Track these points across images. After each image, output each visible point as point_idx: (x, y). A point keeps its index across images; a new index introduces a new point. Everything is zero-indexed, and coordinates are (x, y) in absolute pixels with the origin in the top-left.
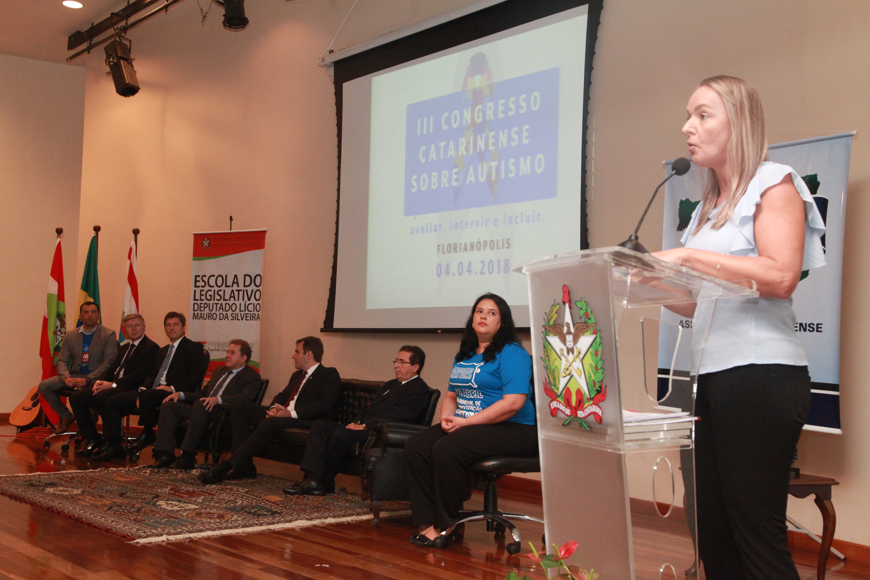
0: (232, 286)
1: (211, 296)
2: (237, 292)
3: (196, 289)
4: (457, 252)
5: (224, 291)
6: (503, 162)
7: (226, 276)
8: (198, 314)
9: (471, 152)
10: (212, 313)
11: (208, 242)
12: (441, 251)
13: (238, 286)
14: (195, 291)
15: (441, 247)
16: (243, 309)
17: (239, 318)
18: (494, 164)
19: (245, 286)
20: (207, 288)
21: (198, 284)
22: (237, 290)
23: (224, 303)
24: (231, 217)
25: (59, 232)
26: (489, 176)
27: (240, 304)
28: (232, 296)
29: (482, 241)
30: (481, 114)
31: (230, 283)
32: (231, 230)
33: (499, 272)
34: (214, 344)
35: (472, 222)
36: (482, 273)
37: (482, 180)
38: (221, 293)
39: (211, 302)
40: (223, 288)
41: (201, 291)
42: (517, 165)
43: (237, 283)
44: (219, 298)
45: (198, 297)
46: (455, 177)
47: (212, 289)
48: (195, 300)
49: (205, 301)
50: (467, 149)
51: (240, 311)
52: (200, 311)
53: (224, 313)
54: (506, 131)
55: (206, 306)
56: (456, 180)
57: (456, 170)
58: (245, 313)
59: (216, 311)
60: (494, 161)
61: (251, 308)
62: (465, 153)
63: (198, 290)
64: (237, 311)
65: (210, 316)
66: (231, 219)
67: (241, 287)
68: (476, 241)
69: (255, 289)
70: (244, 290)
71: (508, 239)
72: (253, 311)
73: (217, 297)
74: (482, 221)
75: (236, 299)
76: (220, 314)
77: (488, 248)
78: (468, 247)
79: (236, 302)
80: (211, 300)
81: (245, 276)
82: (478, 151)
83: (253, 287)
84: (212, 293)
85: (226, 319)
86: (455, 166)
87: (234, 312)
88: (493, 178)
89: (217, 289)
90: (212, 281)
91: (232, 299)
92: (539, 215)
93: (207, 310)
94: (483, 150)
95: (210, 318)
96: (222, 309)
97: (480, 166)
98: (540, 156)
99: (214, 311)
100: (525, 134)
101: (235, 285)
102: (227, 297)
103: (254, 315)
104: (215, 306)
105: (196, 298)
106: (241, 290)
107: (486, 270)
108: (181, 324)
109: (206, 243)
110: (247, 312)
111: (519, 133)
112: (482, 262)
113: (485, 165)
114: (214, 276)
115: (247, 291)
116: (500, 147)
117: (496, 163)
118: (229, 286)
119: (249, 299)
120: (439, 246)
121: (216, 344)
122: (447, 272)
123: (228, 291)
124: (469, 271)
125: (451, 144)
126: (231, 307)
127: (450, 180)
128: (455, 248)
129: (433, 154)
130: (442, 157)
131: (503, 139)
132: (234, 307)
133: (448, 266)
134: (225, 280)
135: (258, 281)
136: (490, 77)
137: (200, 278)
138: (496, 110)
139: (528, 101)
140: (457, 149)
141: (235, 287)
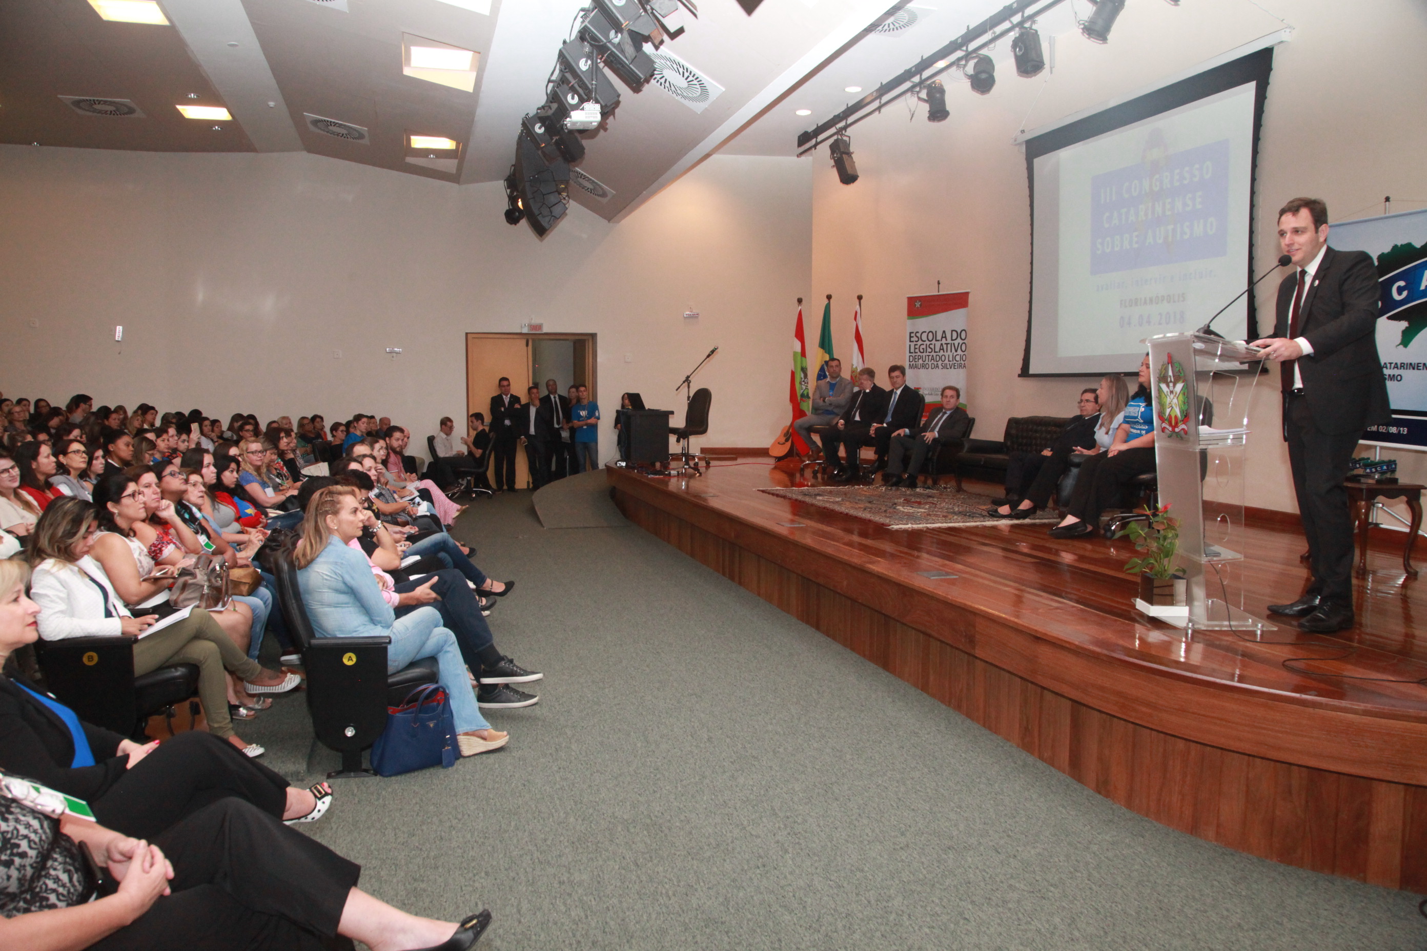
0: (941, 340)
1: (923, 349)
3: (911, 343)
4: (1137, 306)
5: (935, 344)
6: (1179, 225)
7: (936, 332)
9: (1150, 217)
10: (925, 363)
11: (920, 303)
12: (1123, 305)
13: (946, 340)
14: (910, 345)
15: (1123, 302)
16: (951, 359)
17: (948, 367)
18: (1170, 227)
19: (952, 340)
20: (920, 342)
21: (912, 339)
22: (945, 344)
23: (935, 354)
24: (938, 281)
25: (800, 301)
26: (1166, 238)
27: (949, 355)
28: (942, 349)
29: (1160, 295)
30: (1158, 183)
31: (939, 337)
32: (939, 292)
33: (1175, 322)
35: (1151, 279)
37: (1160, 241)
38: (932, 346)
39: (924, 354)
40: (934, 342)
41: (915, 345)
42: (1191, 227)
43: (945, 337)
44: (930, 350)
45: (912, 350)
46: (1135, 240)
47: (925, 343)
48: (910, 353)
49: (919, 354)
50: (1146, 215)
51: (949, 361)
52: (915, 362)
53: (935, 363)
54: (1181, 197)
55: (920, 357)
56: (1137, 243)
57: (1136, 233)
59: (929, 361)
60: (1171, 225)
61: (958, 358)
62: (1144, 218)
63: (913, 344)
64: (947, 361)
65: (923, 366)
66: (939, 283)
67: (949, 341)
68: (1155, 296)
69: (961, 342)
70: (951, 343)
71: (1183, 294)
72: (959, 361)
73: (929, 350)
74: (1160, 277)
75: (945, 351)
76: (932, 364)
77: (1165, 302)
78: (1148, 301)
79: (945, 354)
80: (923, 352)
81: (952, 331)
82: (1156, 216)
83: (959, 340)
84: (924, 347)
85: (937, 368)
86: (1136, 230)
87: (944, 363)
88: (1170, 240)
89: (928, 343)
90: (924, 337)
91: (942, 351)
92: (1211, 271)
93: (921, 361)
94: (1160, 215)
95: (923, 368)
96: (934, 359)
97: (1158, 229)
98: (1212, 219)
99: (927, 362)
100: (1199, 200)
101: (944, 339)
102: (937, 350)
103: (961, 365)
104: (927, 357)
106: (949, 344)
108: (901, 375)
109: (918, 304)
110: (954, 362)
111: (1193, 199)
112: (1160, 314)
113: (1162, 228)
114: (925, 332)
115: (954, 344)
116: (1176, 212)
117: (1172, 227)
118: (939, 340)
119: (956, 351)
120: (1121, 301)
121: (930, 390)
122: (1129, 324)
123: (938, 344)
124: (1149, 322)
125: (1132, 210)
126: (940, 358)
127: (1131, 242)
128: (1136, 302)
129: (1115, 221)
130: (1123, 220)
131: (1178, 204)
132: (943, 358)
133: (1129, 319)
134: (935, 335)
135: (963, 335)
136: (1166, 149)
137: (914, 335)
138: (1172, 181)
139: (1201, 170)
140: (1137, 215)
141: (944, 341)
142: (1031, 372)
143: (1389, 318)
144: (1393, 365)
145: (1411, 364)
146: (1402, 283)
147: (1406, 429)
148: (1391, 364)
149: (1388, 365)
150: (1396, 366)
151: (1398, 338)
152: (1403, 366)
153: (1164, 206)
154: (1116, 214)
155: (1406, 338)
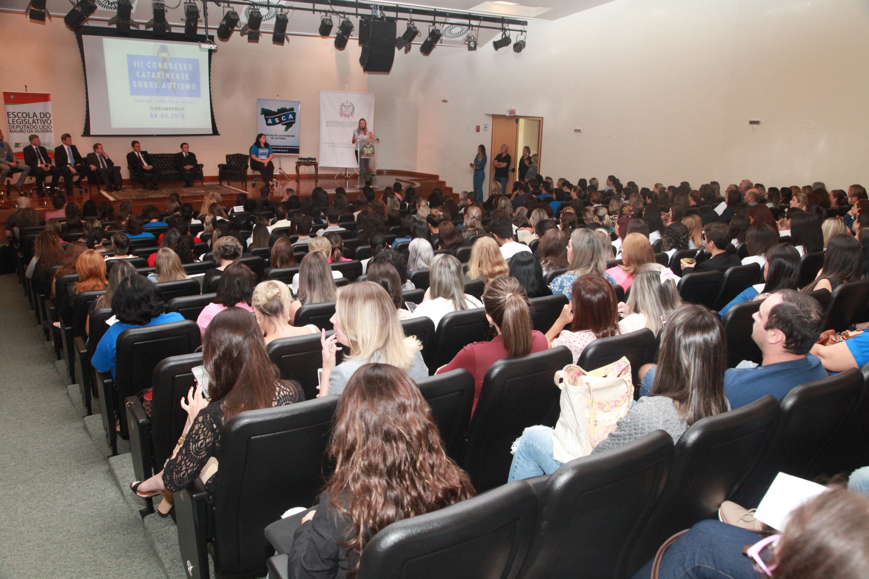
0: (33, 118)
2: (37, 120)
3: (9, 118)
6: (178, 84)
7: (29, 113)
9: (163, 77)
11: (14, 96)
12: (152, 109)
13: (37, 118)
14: (9, 120)
16: (41, 127)
19: (41, 118)
20: (17, 118)
21: (10, 116)
23: (29, 125)
26: (172, 87)
28: (34, 122)
29: (171, 107)
30: (167, 66)
31: (31, 115)
32: (26, 92)
33: (180, 117)
35: (166, 101)
36: (172, 117)
37: (170, 88)
38: (27, 121)
39: (21, 125)
40: (27, 118)
41: (13, 120)
42: (184, 85)
43: (36, 116)
44: (26, 123)
45: (11, 122)
46: (156, 85)
47: (21, 119)
48: (9, 124)
49: (17, 124)
50: (161, 76)
52: (14, 129)
53: (30, 130)
54: (179, 74)
55: (18, 126)
57: (157, 83)
61: (46, 127)
62: (160, 78)
63: (11, 120)
64: (38, 129)
65: (21, 131)
66: (26, 87)
67: (39, 118)
68: (169, 107)
69: (47, 119)
71: (183, 108)
73: (24, 122)
74: (171, 101)
75: (37, 123)
76: (27, 130)
78: (165, 109)
79: (37, 125)
81: (40, 113)
82: (167, 78)
83: (45, 118)
84: (21, 121)
86: (156, 81)
87: (36, 129)
88: (175, 88)
89: (23, 119)
90: (20, 115)
92: (195, 102)
93: (19, 129)
94: (169, 78)
96: (28, 128)
97: (168, 83)
98: (194, 84)
99: (24, 129)
100: (187, 77)
103: (48, 131)
104: (24, 127)
106: (39, 120)
107: (174, 116)
109: (12, 97)
110: (44, 129)
111: (185, 76)
112: (172, 114)
113: (170, 84)
114: (20, 113)
115: (42, 120)
116: (177, 79)
118: (31, 118)
119: (44, 124)
120: (151, 107)
122: (156, 116)
123: (31, 121)
124: (167, 116)
125: (153, 74)
126: (34, 127)
127: (154, 85)
128: (159, 109)
129: (144, 75)
130: (149, 76)
131: (178, 76)
132: (36, 127)
133: (156, 114)
134: (28, 115)
135: (48, 115)
136: (170, 55)
137: (11, 114)
138: (173, 66)
139: (187, 66)
140: (156, 76)
141: (35, 118)
142: (92, 133)
143: (281, 124)
146: (284, 117)
147: (287, 150)
149: (282, 136)
150: (284, 136)
151: (284, 129)
152: (286, 136)
153: (170, 75)
154: (143, 73)
155: (286, 129)
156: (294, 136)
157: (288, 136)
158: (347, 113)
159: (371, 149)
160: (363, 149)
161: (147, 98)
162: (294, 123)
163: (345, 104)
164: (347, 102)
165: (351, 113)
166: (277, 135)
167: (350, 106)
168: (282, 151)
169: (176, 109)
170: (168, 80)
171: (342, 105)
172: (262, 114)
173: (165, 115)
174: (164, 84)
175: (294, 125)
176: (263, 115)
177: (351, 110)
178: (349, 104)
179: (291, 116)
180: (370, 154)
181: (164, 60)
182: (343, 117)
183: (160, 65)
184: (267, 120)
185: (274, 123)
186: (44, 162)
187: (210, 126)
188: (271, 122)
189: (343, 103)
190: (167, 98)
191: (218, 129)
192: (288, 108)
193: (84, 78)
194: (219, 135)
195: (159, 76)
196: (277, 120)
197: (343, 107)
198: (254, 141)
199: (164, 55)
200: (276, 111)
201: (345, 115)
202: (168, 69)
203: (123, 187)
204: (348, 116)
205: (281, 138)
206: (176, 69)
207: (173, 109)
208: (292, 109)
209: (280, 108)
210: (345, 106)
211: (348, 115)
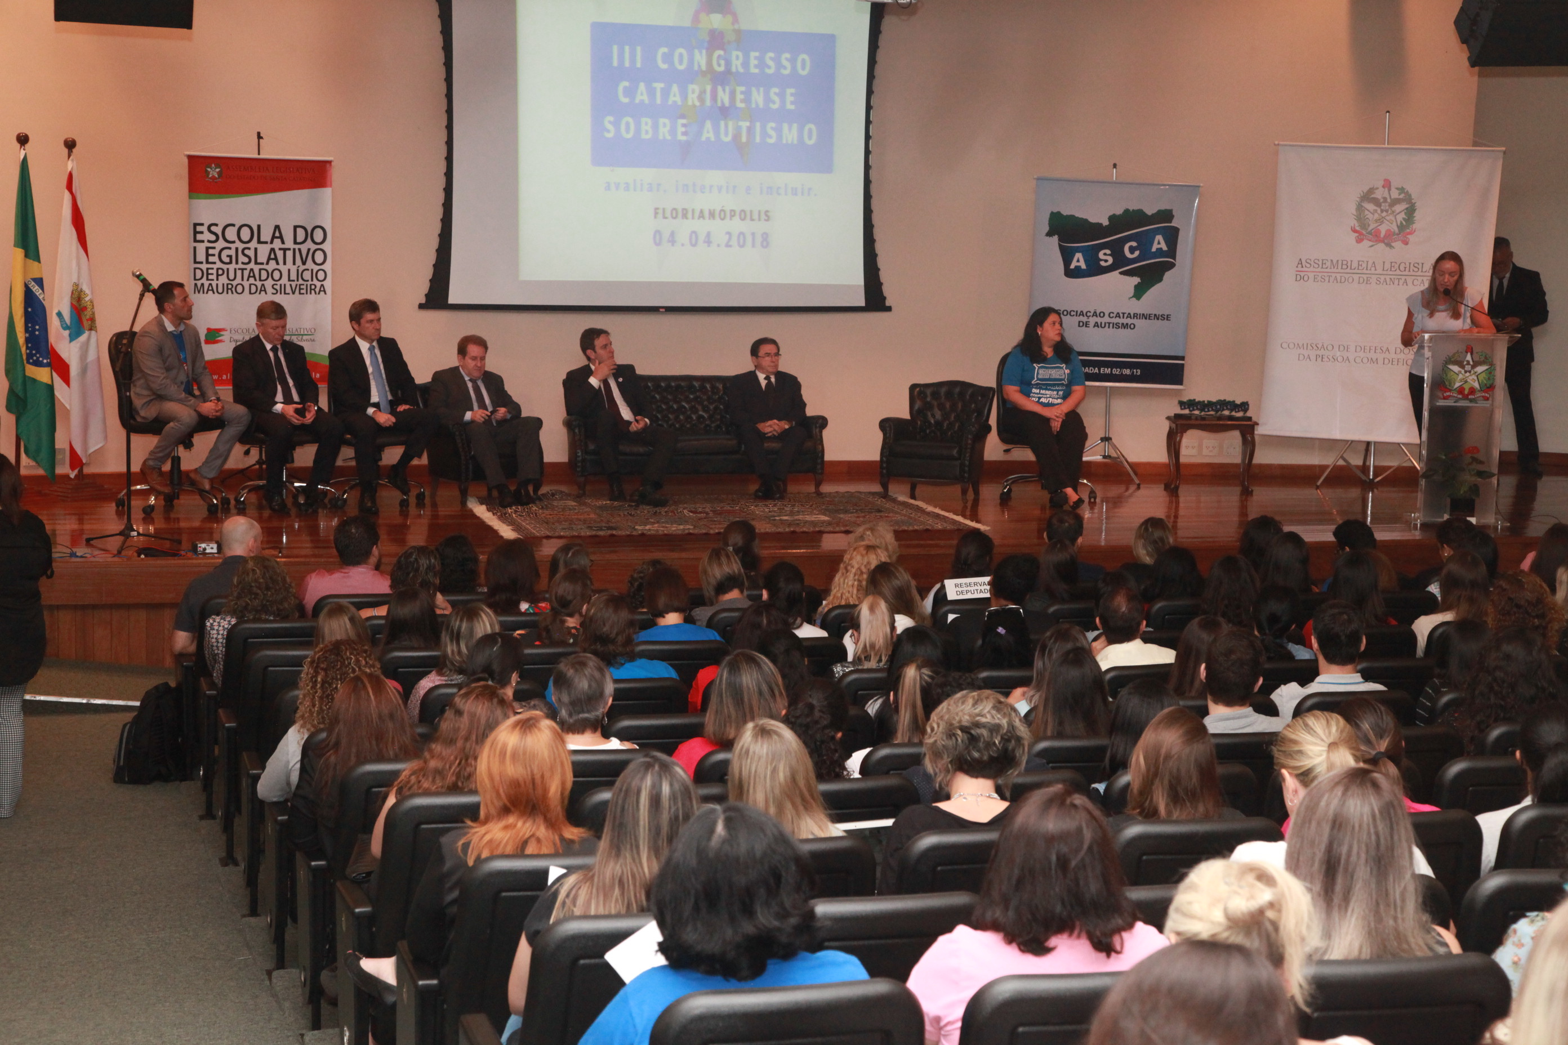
0: (272, 242)
1: (230, 257)
2: (282, 252)
3: (196, 244)
4: (687, 218)
5: (256, 249)
6: (758, 125)
7: (259, 227)
8: (202, 285)
9: (708, 103)
10: (234, 283)
11: (218, 170)
12: (660, 215)
13: (283, 242)
14: (195, 248)
15: (660, 211)
16: (293, 276)
17: (288, 290)
18: (745, 125)
19: (295, 243)
20: (221, 244)
21: (199, 237)
22: (280, 249)
23: (256, 269)
24: (259, 134)
26: (737, 137)
27: (289, 270)
28: (272, 256)
29: (727, 209)
30: (722, 62)
31: (266, 236)
32: (259, 154)
33: (753, 246)
34: (240, 331)
35: (711, 187)
36: (728, 246)
37: (728, 139)
38: (251, 253)
39: (232, 267)
40: (254, 244)
41: (207, 249)
42: (779, 130)
43: (281, 237)
44: (246, 260)
45: (201, 256)
46: (681, 129)
47: (233, 246)
48: (195, 262)
49: (219, 265)
50: (701, 98)
51: (289, 280)
52: (208, 279)
53: (259, 284)
54: (762, 89)
55: (220, 272)
56: (684, 134)
57: (684, 121)
58: (298, 283)
59: (243, 280)
60: (745, 121)
61: (307, 275)
62: (697, 104)
63: (201, 248)
64: (284, 280)
65: (229, 289)
66: (259, 137)
67: (289, 243)
68: (718, 209)
69: (313, 247)
70: (294, 250)
71: (767, 211)
72: (310, 279)
73: (242, 259)
74: (727, 187)
75: (281, 261)
76: (250, 285)
77: (737, 218)
78: (706, 214)
79: (281, 267)
80: (231, 262)
81: (295, 227)
82: (719, 104)
83: (309, 244)
84: (232, 252)
85: (263, 293)
86: (683, 117)
87: (279, 283)
88: (744, 139)
89: (241, 246)
90: (231, 234)
91: (272, 263)
92: (810, 189)
93: (223, 280)
94: (727, 104)
95: (230, 291)
96: (254, 276)
97: (722, 123)
98: (812, 126)
99: (238, 280)
100: (789, 99)
101: (277, 242)
102: (262, 258)
103: (313, 287)
104: (239, 273)
105: (198, 260)
106: (289, 249)
107: (734, 242)
109: (214, 172)
110: (301, 282)
111: (782, 95)
112: (729, 233)
113: (730, 124)
114: (233, 225)
115: (300, 250)
116: (754, 106)
117: (748, 124)
118: (266, 243)
119: (304, 263)
120: (656, 209)
121: (245, 331)
122: (672, 241)
123: (264, 251)
124: (708, 241)
125: (675, 88)
126: (270, 275)
127: (673, 131)
128: (685, 216)
129: (642, 95)
130: (658, 101)
131: (758, 97)
132: (276, 275)
133: (672, 234)
134: (256, 233)
135: (318, 235)
136: (736, 20)
137: (204, 229)
138: (746, 64)
139: (793, 61)
140: (684, 96)
141: (277, 244)
142: (453, 299)
143: (1121, 273)
144: (1126, 315)
145: (1143, 315)
146: (1134, 244)
147: (1139, 371)
148: (1124, 314)
149: (1121, 315)
150: (1129, 316)
151: (1131, 291)
152: (1135, 316)
153: (733, 95)
154: (642, 86)
155: (1139, 292)
156: (1167, 318)
157: (1145, 317)
158: (1383, 229)
159: (1480, 369)
160: (1445, 369)
161: (647, 174)
162: (1172, 266)
163: (1379, 194)
164: (1387, 184)
165: (1401, 228)
166: (1102, 314)
167: (1396, 202)
168: (1116, 371)
169: (743, 215)
170: (725, 112)
171: (1368, 196)
172: (1049, 234)
173: (702, 237)
174: (708, 125)
175: (1168, 275)
176: (1056, 238)
177: (1401, 217)
178: (1395, 194)
179: (1159, 243)
180: (1472, 391)
181: (716, 40)
182: (1366, 243)
183: (701, 59)
184: (1067, 256)
185: (1095, 269)
186: (296, 397)
187: (858, 279)
188: (1084, 266)
189: (1371, 191)
190: (715, 177)
191: (887, 290)
192: (1150, 211)
193: (444, 107)
194: (889, 309)
195: (693, 98)
196: (1105, 257)
197: (1371, 207)
198: (1016, 334)
199: (716, 21)
200: (1105, 222)
201: (1376, 237)
202: (728, 71)
203: (544, 490)
204: (1387, 240)
205: (1117, 326)
206: (754, 71)
207: (733, 213)
208: (1166, 215)
209: (1119, 211)
210: (1376, 202)
211: (1389, 234)
